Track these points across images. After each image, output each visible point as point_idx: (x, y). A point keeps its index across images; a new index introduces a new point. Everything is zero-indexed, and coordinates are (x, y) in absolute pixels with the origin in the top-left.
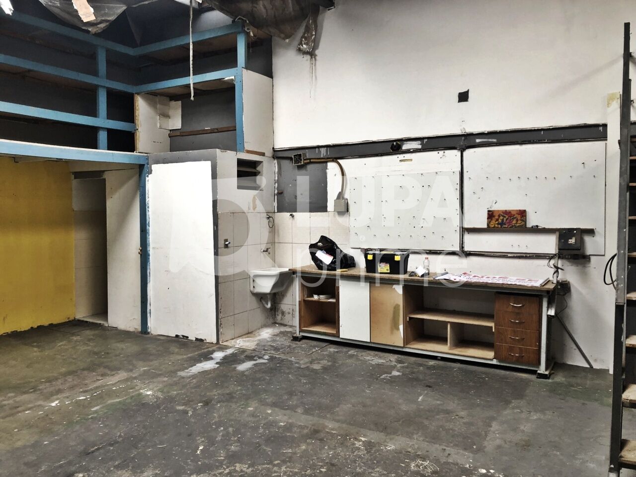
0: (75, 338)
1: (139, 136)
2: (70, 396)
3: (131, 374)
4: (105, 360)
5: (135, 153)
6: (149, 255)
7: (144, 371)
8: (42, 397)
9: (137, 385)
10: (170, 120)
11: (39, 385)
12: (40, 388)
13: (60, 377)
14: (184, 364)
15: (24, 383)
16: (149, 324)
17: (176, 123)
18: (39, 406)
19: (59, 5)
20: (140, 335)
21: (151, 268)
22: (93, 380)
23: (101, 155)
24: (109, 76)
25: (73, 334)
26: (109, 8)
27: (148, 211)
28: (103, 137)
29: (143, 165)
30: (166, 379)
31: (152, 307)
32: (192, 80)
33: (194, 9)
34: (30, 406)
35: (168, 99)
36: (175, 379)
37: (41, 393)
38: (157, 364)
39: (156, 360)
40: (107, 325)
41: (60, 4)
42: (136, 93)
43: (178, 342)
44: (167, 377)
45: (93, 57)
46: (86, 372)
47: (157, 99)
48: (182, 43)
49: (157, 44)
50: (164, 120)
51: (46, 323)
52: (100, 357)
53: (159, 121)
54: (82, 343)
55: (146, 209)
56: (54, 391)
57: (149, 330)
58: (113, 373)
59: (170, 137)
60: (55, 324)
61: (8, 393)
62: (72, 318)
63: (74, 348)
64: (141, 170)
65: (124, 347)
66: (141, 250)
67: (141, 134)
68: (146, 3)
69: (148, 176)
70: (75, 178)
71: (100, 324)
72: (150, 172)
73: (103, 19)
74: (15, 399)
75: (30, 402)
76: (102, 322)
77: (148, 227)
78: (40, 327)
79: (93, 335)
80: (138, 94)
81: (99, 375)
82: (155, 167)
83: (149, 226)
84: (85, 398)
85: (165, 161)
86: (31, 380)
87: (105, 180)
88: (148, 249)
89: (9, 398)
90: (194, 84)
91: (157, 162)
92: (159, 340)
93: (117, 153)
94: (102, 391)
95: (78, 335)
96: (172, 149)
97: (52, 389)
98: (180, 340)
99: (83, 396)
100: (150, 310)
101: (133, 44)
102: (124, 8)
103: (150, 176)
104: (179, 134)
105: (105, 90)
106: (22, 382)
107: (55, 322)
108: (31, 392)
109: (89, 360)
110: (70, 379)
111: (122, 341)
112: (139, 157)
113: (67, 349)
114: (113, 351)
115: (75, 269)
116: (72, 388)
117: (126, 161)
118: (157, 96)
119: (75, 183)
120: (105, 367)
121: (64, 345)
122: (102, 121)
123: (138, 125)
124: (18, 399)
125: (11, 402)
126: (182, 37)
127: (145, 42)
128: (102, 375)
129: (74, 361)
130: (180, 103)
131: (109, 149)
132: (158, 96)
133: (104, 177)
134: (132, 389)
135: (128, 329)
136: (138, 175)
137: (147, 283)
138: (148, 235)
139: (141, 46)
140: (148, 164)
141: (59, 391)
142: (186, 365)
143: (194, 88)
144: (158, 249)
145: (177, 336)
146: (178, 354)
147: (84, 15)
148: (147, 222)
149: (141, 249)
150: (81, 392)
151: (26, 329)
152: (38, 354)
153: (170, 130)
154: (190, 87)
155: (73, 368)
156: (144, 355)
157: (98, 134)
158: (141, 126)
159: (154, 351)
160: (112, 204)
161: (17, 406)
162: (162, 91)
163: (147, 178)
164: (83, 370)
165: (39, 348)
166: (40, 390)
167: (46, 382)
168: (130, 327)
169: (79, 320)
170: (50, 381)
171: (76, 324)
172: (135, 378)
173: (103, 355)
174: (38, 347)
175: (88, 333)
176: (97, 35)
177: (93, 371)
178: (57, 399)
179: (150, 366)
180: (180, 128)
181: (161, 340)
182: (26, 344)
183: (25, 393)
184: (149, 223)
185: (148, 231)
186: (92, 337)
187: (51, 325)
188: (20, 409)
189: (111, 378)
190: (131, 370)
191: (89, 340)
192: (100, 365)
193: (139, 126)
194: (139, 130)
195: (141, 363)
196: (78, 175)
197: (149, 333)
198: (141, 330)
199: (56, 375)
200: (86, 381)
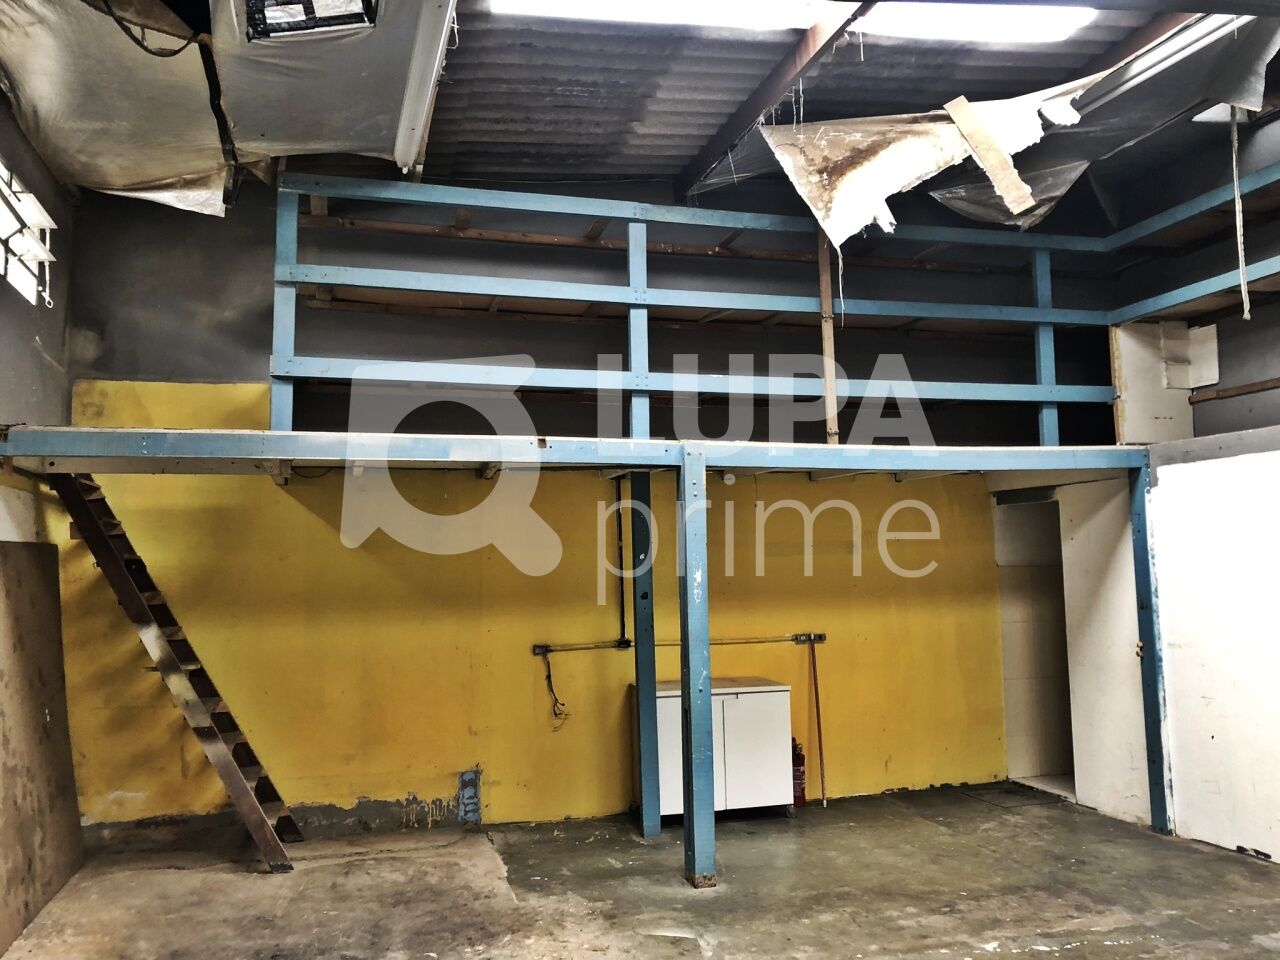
0: (1012, 819)
1: (1123, 411)
2: (1018, 938)
3: (1140, 919)
4: (1079, 876)
5: (1118, 447)
6: (1161, 660)
7: (1171, 917)
8: (965, 927)
9: (1157, 947)
10: (1190, 367)
11: (957, 901)
12: (962, 907)
13: (995, 894)
14: (1267, 920)
15: (930, 893)
16: (1170, 812)
17: (1206, 371)
18: (964, 944)
19: (964, 194)
20: (1150, 833)
21: (1166, 688)
22: (1059, 915)
23: (1047, 456)
24: (1058, 302)
25: (1007, 810)
26: (1052, 175)
27: (1154, 564)
28: (1049, 420)
29: (1138, 470)
30: (1225, 946)
31: (1173, 773)
32: (1242, 276)
33: (1240, 126)
34: (947, 939)
35: (1184, 324)
36: (1247, 951)
37: (963, 918)
38: (1200, 908)
39: (1194, 897)
40: (1074, 802)
41: (966, 191)
42: (1113, 325)
43: (1244, 863)
44: (1227, 942)
45: (1026, 272)
46: (1042, 895)
47: (1160, 329)
48: (1216, 203)
49: (1156, 217)
50: (1176, 369)
51: (956, 781)
52: (1068, 868)
53: (1165, 373)
54: (1026, 833)
55: (1147, 561)
56: (987, 921)
57: (1171, 826)
58: (1101, 907)
59: (1191, 403)
60: (972, 785)
61: (906, 906)
62: (1002, 777)
63: (1013, 837)
64: (1132, 480)
65: (1118, 856)
66: (1141, 648)
67: (1126, 405)
68: (1131, 143)
69: (1148, 492)
70: (998, 504)
71: (1059, 796)
72: (1154, 482)
73: (1044, 197)
74: (919, 919)
75: (946, 932)
76: (1063, 793)
77: (1154, 599)
78: (946, 787)
79: (1047, 818)
80: (1117, 325)
81: (1070, 906)
82: (1163, 472)
83: (1157, 597)
84: (1048, 949)
85: (1187, 457)
86: (942, 888)
87: (1056, 503)
88: (1158, 647)
89: (908, 916)
90: (1248, 283)
91: (1169, 460)
92: (1196, 851)
93: (1083, 451)
94: (1082, 942)
95: (1018, 814)
96: (1199, 430)
97: (980, 915)
98: (1251, 860)
99: (1045, 945)
100: (1171, 780)
101: (1104, 231)
102: (1084, 166)
103: (1153, 490)
104: (1214, 396)
105: (1051, 329)
106: (927, 889)
107: (971, 781)
108: (945, 913)
109: (1046, 870)
110: (1013, 901)
111: (1111, 841)
112: (1128, 453)
113: (998, 841)
114: (1093, 859)
115: (1005, 679)
116: (1019, 922)
117: (1102, 464)
118: (1158, 322)
119: (998, 512)
120: (1084, 892)
121: (994, 830)
122: (1047, 389)
123: (1120, 388)
124: (923, 921)
125: (911, 923)
126: (1214, 191)
127: (1128, 220)
128: (1078, 908)
129: (1015, 865)
130: (1212, 329)
131: (1062, 443)
132: (1162, 323)
133: (1054, 499)
134: (1148, 952)
135: (1121, 816)
136: (1127, 490)
137: (1159, 721)
138: (1155, 618)
139: (1120, 230)
140: (1148, 466)
141: (996, 923)
142: (1271, 923)
143: (1249, 292)
144: (1180, 647)
145: (1241, 850)
146: (1247, 892)
147: (1014, 201)
148: (1153, 589)
149: (1141, 644)
150: (1039, 935)
151: (923, 787)
152: (950, 839)
153: (1193, 390)
154: (1240, 292)
155: (1014, 880)
156: (1162, 880)
157: (1040, 417)
158: (1126, 389)
159: (1187, 877)
160: (1073, 552)
161: (924, 934)
162: (1172, 310)
163: (1147, 495)
164: (1037, 888)
165: (949, 828)
166: (960, 911)
167: (968, 898)
168: (1124, 813)
169: (1015, 783)
170: (976, 899)
171: (1010, 790)
172: (1151, 930)
173: (1073, 864)
174: (948, 825)
175: (1037, 811)
176: (1031, 230)
177: (1058, 894)
178: (995, 938)
179: (1185, 908)
180: (1216, 382)
181: (1202, 852)
182: (925, 817)
183: (933, 911)
184: (1156, 590)
185: (1154, 608)
186: (1046, 822)
187: (964, 785)
188: (928, 941)
189: (1097, 918)
190: (1140, 911)
191: (1041, 827)
192: (1071, 885)
193: (1123, 389)
194: (1122, 397)
195: (1160, 899)
196: (1004, 497)
197: (1170, 833)
198: (1153, 821)
199: (986, 888)
200: (1046, 914)
